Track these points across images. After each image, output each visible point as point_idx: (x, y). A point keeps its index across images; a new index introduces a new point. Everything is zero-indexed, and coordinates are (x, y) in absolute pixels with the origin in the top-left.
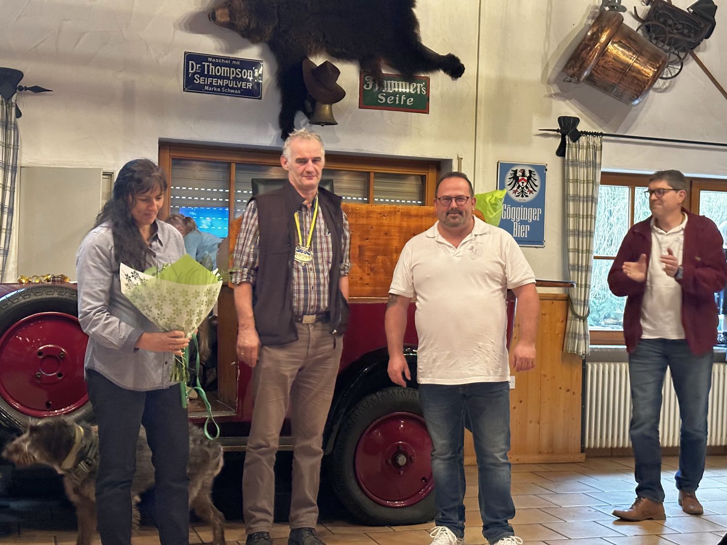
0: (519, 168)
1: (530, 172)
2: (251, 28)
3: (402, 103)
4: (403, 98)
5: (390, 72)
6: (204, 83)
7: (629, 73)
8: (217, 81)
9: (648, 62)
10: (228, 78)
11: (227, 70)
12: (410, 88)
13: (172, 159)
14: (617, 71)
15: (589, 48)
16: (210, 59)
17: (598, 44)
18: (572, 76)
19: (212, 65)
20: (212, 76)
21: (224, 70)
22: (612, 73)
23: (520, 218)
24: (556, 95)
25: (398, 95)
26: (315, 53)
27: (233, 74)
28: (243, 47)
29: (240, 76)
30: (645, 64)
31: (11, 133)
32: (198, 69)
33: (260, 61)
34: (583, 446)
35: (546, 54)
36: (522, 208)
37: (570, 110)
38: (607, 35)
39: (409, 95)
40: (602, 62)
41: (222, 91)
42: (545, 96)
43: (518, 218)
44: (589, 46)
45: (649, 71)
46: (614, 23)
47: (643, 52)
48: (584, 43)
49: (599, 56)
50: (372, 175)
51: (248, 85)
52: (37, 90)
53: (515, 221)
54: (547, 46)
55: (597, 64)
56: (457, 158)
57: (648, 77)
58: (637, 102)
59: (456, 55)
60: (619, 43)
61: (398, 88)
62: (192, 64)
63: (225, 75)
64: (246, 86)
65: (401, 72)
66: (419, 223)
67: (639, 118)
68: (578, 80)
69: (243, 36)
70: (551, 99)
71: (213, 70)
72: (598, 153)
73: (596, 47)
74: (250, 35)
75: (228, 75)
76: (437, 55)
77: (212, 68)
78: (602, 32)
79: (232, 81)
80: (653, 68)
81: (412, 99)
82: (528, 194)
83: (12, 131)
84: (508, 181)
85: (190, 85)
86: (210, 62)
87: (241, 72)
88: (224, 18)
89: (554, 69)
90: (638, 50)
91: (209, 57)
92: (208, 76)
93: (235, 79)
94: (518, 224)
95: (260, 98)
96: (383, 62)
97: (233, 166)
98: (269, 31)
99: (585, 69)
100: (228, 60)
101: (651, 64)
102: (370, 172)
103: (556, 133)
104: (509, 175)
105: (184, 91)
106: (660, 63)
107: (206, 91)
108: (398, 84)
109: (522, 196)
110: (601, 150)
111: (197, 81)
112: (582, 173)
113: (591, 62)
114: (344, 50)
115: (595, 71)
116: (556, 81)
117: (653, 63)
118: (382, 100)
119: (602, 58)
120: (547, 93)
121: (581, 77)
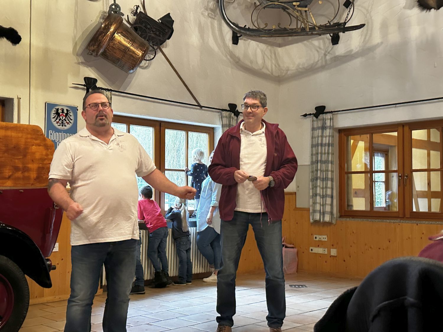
0: (60, 108)
1: (67, 110)
7: (128, 52)
9: (139, 47)
14: (120, 50)
15: (103, 34)
17: (109, 32)
18: (93, 51)
22: (117, 51)
24: (82, 63)
30: (137, 48)
35: (75, 37)
36: (62, 134)
37: (92, 74)
38: (114, 28)
40: (111, 44)
42: (75, 63)
43: (60, 140)
45: (140, 53)
46: (118, 21)
47: (136, 41)
48: (100, 30)
49: (109, 40)
54: (75, 32)
55: (109, 45)
56: (17, 97)
57: (139, 56)
58: (132, 71)
60: (121, 33)
67: (132, 82)
68: (97, 54)
70: (79, 65)
73: (108, 34)
76: (2, 27)
78: (111, 25)
80: (142, 51)
82: (66, 125)
84: (52, 116)
89: (80, 47)
90: (133, 39)
99: (101, 47)
101: (141, 49)
103: (83, 87)
104: (53, 111)
106: (146, 48)
109: (62, 126)
113: (105, 43)
115: (108, 49)
116: (82, 54)
117: (141, 47)
119: (111, 42)
120: (76, 61)
121: (99, 53)
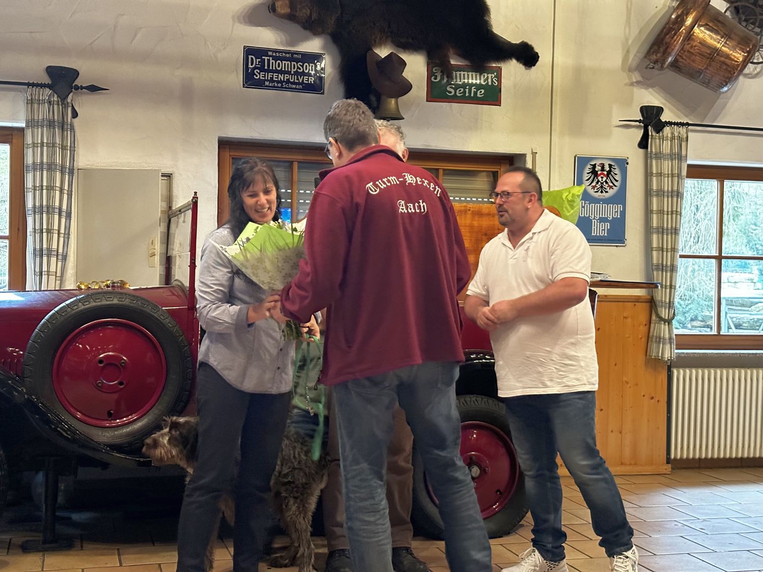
0: (598, 162)
1: (610, 166)
2: (313, 19)
3: (472, 95)
4: (473, 89)
5: (459, 61)
6: (264, 78)
7: (716, 58)
8: (278, 76)
9: (737, 46)
10: (289, 73)
11: (288, 64)
12: (480, 79)
13: (232, 158)
14: (704, 56)
15: (673, 32)
16: (270, 53)
17: (684, 28)
18: (656, 62)
19: (273, 59)
20: (273, 71)
21: (285, 64)
22: (698, 58)
23: (599, 215)
24: (638, 82)
25: (468, 87)
26: (380, 44)
27: (294, 68)
28: (306, 39)
29: (302, 70)
30: (734, 49)
31: (67, 134)
32: (257, 63)
33: (322, 54)
34: (668, 456)
35: (627, 40)
36: (601, 205)
37: (653, 99)
38: (693, 18)
39: (479, 87)
40: (687, 47)
41: (283, 86)
42: (626, 84)
43: (597, 215)
44: (674, 29)
45: (739, 56)
46: (701, 5)
47: (732, 36)
48: (667, 26)
49: (684, 40)
50: (441, 172)
51: (310, 80)
52: (93, 89)
53: (594, 219)
54: (627, 31)
55: (682, 49)
56: (531, 152)
57: (738, 62)
58: (725, 89)
59: (530, 43)
60: (706, 26)
61: (468, 79)
62: (252, 58)
63: (286, 70)
64: (308, 81)
65: (471, 62)
66: (492, 223)
67: (729, 105)
68: (662, 67)
69: (305, 28)
70: (632, 87)
71: (274, 65)
72: (684, 144)
73: (681, 31)
74: (312, 27)
75: (289, 70)
76: (509, 43)
77: (273, 63)
78: (687, 14)
79: (293, 76)
80: (743, 52)
81: (483, 91)
82: (608, 190)
83: (69, 132)
84: (586, 176)
85: (250, 80)
86: (270, 56)
87: (303, 67)
88: (284, 10)
89: (635, 55)
90: (727, 33)
91: (269, 51)
92: (269, 71)
93: (296, 73)
94: (597, 222)
95: (323, 93)
96: (451, 52)
97: (296, 165)
98: (331, 22)
99: (669, 54)
100: (289, 53)
101: (741, 48)
102: (438, 169)
103: (638, 123)
104: (588, 169)
105: (243, 87)
106: (751, 47)
107: (267, 86)
108: (468, 75)
109: (602, 192)
110: (687, 141)
111: (257, 76)
112: (666, 166)
113: (675, 46)
114: (410, 40)
115: (680, 56)
116: (638, 68)
117: (743, 47)
118: (451, 92)
119: (688, 43)
120: (628, 81)
121: (665, 64)
